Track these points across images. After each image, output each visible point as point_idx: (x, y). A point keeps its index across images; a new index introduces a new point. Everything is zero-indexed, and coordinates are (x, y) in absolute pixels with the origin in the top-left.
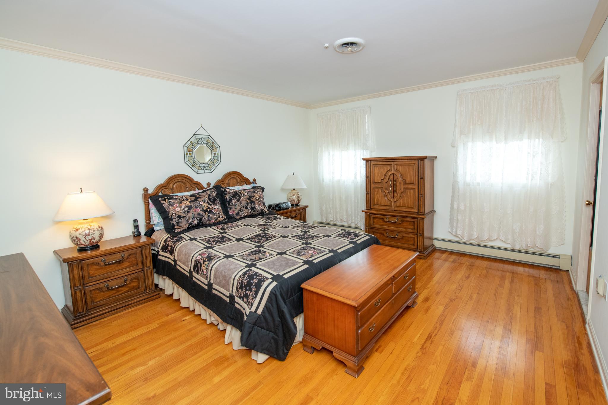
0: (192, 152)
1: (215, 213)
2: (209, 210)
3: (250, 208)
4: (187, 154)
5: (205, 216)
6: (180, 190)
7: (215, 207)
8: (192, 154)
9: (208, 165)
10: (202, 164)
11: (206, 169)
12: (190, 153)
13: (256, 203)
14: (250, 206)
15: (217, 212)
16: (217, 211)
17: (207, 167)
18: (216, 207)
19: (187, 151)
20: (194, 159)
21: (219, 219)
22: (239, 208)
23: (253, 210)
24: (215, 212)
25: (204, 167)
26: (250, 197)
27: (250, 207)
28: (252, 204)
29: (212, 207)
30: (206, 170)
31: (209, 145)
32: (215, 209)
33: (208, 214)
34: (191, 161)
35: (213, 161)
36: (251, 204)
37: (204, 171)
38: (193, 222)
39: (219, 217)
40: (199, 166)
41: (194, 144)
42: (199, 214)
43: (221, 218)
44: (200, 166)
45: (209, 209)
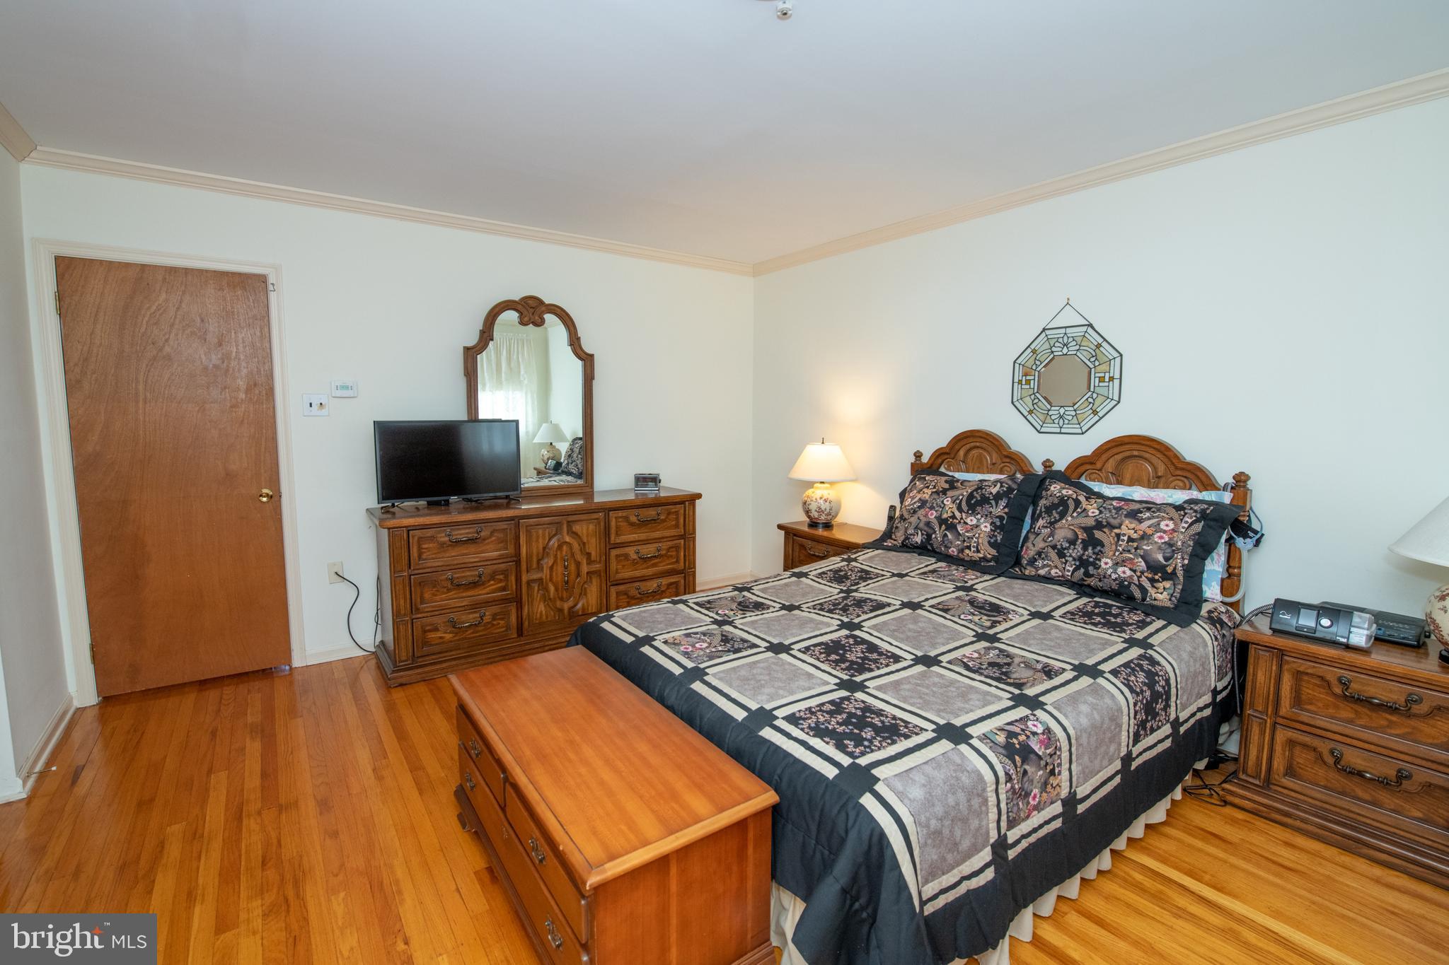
0: (1033, 378)
1: (959, 534)
2: (951, 522)
3: (1074, 559)
4: (1020, 382)
5: (937, 532)
6: (979, 468)
7: (968, 521)
8: (1032, 382)
9: (1075, 410)
10: (1058, 408)
11: (1066, 422)
12: (1026, 380)
13: (1108, 550)
14: (1077, 551)
15: (967, 534)
16: (967, 532)
17: (1070, 418)
18: (971, 520)
19: (1021, 375)
20: (1037, 394)
21: (967, 551)
22: (1042, 545)
23: (1082, 570)
24: (961, 532)
25: (1061, 417)
26: (1099, 525)
27: (1074, 555)
28: (1090, 548)
29: (962, 518)
30: (1065, 426)
31: (1085, 353)
32: (967, 524)
33: (944, 531)
34: (1028, 400)
35: (1090, 400)
36: (1085, 549)
37: (1061, 428)
38: (912, 537)
39: (969, 548)
40: (1046, 412)
41: (1039, 356)
42: (928, 524)
43: (974, 552)
44: (1050, 413)
45: (951, 520)
